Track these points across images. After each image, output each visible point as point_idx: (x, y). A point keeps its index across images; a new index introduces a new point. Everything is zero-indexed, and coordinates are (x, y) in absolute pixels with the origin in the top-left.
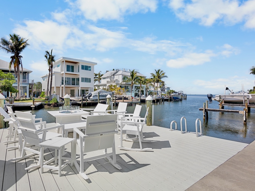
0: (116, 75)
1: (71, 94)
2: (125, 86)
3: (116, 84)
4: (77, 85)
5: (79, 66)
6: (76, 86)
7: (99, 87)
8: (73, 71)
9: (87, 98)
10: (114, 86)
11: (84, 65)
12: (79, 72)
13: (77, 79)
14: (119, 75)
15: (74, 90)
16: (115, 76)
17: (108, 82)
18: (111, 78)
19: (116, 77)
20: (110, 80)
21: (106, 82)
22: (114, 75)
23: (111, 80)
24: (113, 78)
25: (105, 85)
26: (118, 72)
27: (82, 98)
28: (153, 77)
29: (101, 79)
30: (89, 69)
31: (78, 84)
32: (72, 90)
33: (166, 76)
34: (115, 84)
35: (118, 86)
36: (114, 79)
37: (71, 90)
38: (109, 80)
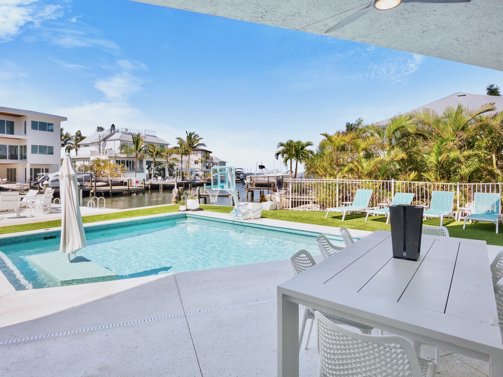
0: (108, 139)
1: (8, 178)
2: (127, 161)
3: (109, 157)
4: (22, 159)
5: (25, 122)
6: (18, 161)
7: (75, 162)
8: (12, 132)
9: (40, 184)
10: (104, 161)
11: (38, 121)
12: (25, 133)
13: (21, 147)
14: (115, 140)
15: (15, 169)
16: (107, 142)
17: (92, 153)
18: (100, 145)
19: (109, 145)
20: (97, 150)
21: (90, 153)
22: (105, 140)
23: (100, 150)
24: (104, 146)
25: (87, 159)
26: (114, 134)
27: (30, 185)
28: (179, 146)
29: (80, 146)
30: (50, 128)
31: (24, 157)
32: (11, 169)
33: (203, 144)
34: (107, 158)
35: (112, 162)
36: (106, 148)
37: (8, 169)
38: (94, 148)
